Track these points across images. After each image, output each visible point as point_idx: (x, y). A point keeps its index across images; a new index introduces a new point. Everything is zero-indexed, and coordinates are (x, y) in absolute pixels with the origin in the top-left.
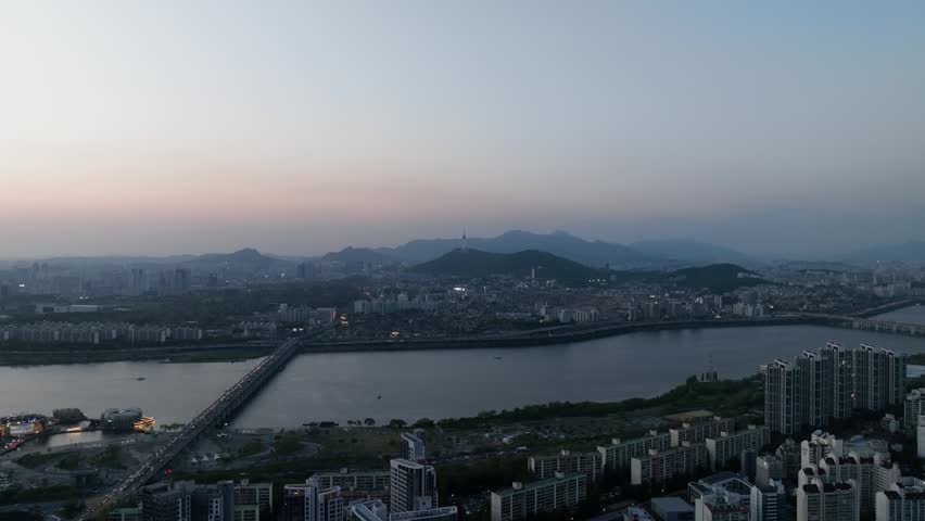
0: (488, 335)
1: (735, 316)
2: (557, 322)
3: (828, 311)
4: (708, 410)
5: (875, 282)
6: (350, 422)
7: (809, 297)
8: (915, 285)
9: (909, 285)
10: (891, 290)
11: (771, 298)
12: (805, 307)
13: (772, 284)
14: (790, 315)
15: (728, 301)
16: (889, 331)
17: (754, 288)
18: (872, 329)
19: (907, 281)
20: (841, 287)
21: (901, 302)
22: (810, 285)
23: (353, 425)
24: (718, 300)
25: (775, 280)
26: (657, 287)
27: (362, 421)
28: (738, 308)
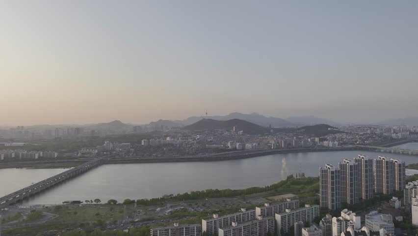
0: (200, 155)
1: (324, 146)
2: (235, 149)
3: (369, 144)
4: (294, 194)
5: (392, 132)
6: (87, 201)
7: (360, 138)
8: (411, 133)
9: (408, 133)
10: (400, 135)
11: (342, 139)
12: (358, 142)
13: (343, 132)
14: (351, 146)
15: (321, 140)
16: (399, 153)
17: (335, 135)
18: (390, 152)
19: (407, 131)
20: (375, 134)
21: (404, 140)
22: (362, 133)
23: (88, 203)
24: (317, 139)
25: (346, 131)
26: (291, 134)
27: (93, 201)
28: (325, 143)
